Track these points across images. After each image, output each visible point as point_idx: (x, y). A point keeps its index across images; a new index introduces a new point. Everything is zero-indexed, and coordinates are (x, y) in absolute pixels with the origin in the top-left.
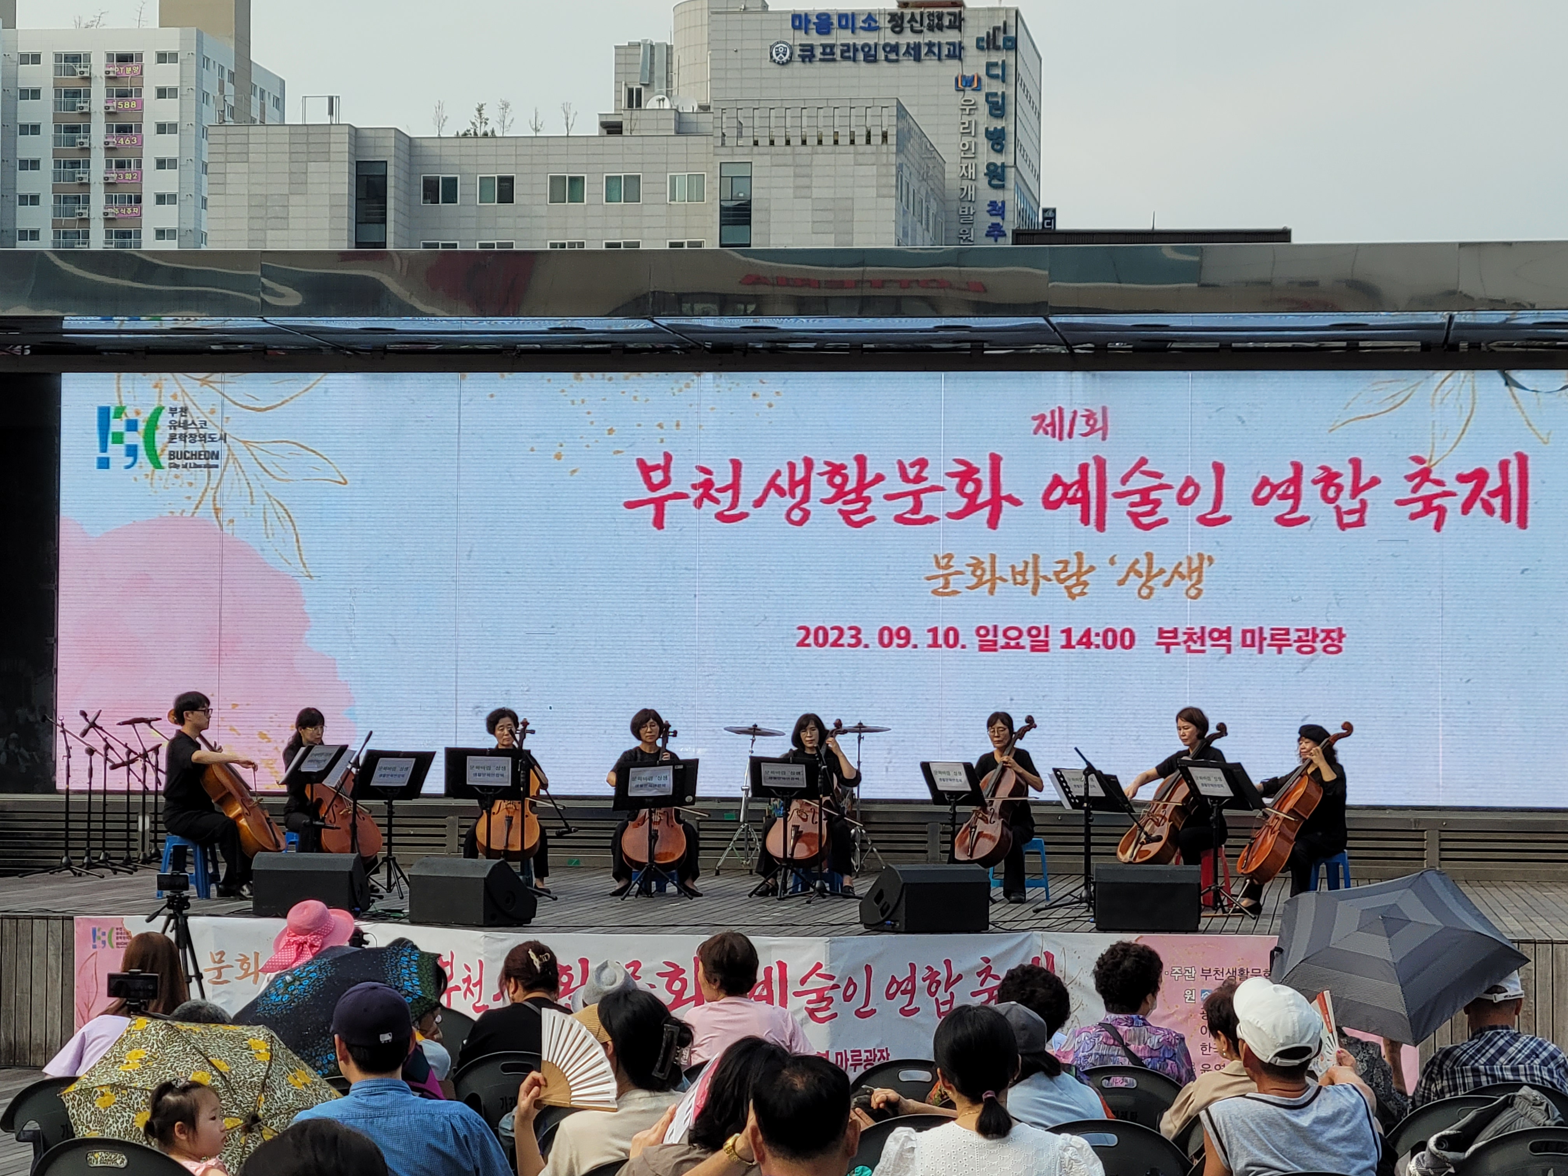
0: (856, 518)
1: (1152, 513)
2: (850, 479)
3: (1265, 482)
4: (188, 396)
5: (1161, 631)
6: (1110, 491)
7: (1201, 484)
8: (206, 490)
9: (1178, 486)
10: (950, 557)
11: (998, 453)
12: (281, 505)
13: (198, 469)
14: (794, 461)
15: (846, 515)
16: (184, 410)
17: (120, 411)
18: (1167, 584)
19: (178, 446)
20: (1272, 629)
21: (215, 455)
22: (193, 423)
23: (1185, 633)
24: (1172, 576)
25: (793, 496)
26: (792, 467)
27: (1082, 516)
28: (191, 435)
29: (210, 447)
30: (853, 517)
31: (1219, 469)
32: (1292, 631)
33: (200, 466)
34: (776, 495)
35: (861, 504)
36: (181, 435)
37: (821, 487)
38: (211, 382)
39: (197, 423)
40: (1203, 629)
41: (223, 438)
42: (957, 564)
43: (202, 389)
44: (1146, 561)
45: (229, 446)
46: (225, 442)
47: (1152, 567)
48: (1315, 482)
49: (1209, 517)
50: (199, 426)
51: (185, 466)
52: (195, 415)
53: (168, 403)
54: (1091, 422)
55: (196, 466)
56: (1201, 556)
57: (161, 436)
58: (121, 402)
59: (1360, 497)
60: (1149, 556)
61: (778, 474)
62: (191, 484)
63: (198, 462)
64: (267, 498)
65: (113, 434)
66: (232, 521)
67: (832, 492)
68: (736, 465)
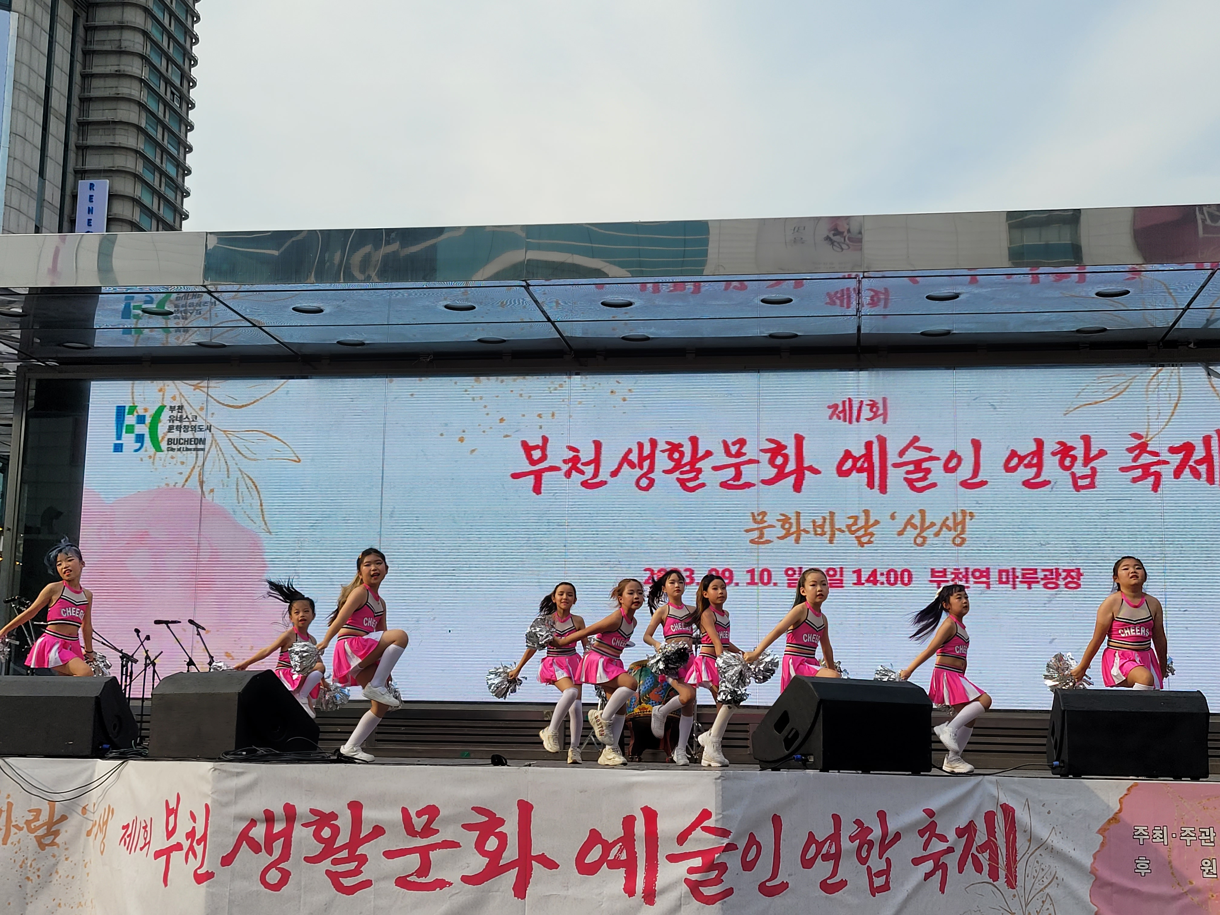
0: (690, 484)
1: (924, 479)
2: (686, 455)
3: (1014, 454)
4: (183, 396)
5: (933, 571)
6: (889, 463)
7: (963, 457)
8: (194, 467)
9: (944, 457)
10: (764, 514)
11: (801, 434)
12: (251, 479)
13: (189, 452)
14: (642, 441)
15: (682, 483)
16: (181, 408)
17: (133, 409)
18: (937, 534)
19: (175, 434)
20: (1023, 569)
21: (202, 441)
22: (187, 417)
23: (952, 573)
24: (941, 528)
25: (641, 467)
26: (641, 446)
27: (868, 482)
28: (185, 426)
29: (199, 435)
30: (688, 484)
31: (976, 445)
32: (1038, 571)
33: (190, 450)
34: (628, 467)
35: (695, 473)
36: (177, 426)
37: (663, 461)
38: (201, 387)
39: (190, 416)
40: (967, 569)
41: (209, 428)
42: (770, 519)
43: (195, 393)
44: (920, 517)
45: (213, 434)
46: (210, 431)
47: (925, 522)
48: (1054, 454)
49: (969, 481)
50: (191, 420)
51: (179, 450)
52: (188, 411)
53: (168, 403)
54: (874, 409)
55: (188, 450)
56: (963, 512)
57: (162, 428)
58: (134, 403)
59: (1092, 464)
60: (922, 512)
61: (630, 451)
62: (183, 463)
63: (189, 447)
64: (239, 473)
65: (127, 426)
66: (212, 491)
67: (671, 465)
68: (598, 445)
